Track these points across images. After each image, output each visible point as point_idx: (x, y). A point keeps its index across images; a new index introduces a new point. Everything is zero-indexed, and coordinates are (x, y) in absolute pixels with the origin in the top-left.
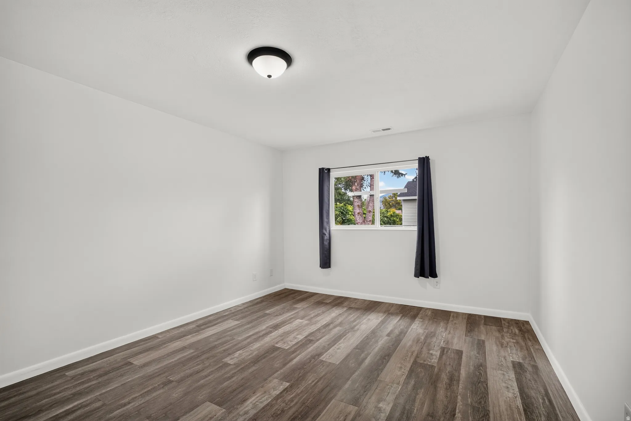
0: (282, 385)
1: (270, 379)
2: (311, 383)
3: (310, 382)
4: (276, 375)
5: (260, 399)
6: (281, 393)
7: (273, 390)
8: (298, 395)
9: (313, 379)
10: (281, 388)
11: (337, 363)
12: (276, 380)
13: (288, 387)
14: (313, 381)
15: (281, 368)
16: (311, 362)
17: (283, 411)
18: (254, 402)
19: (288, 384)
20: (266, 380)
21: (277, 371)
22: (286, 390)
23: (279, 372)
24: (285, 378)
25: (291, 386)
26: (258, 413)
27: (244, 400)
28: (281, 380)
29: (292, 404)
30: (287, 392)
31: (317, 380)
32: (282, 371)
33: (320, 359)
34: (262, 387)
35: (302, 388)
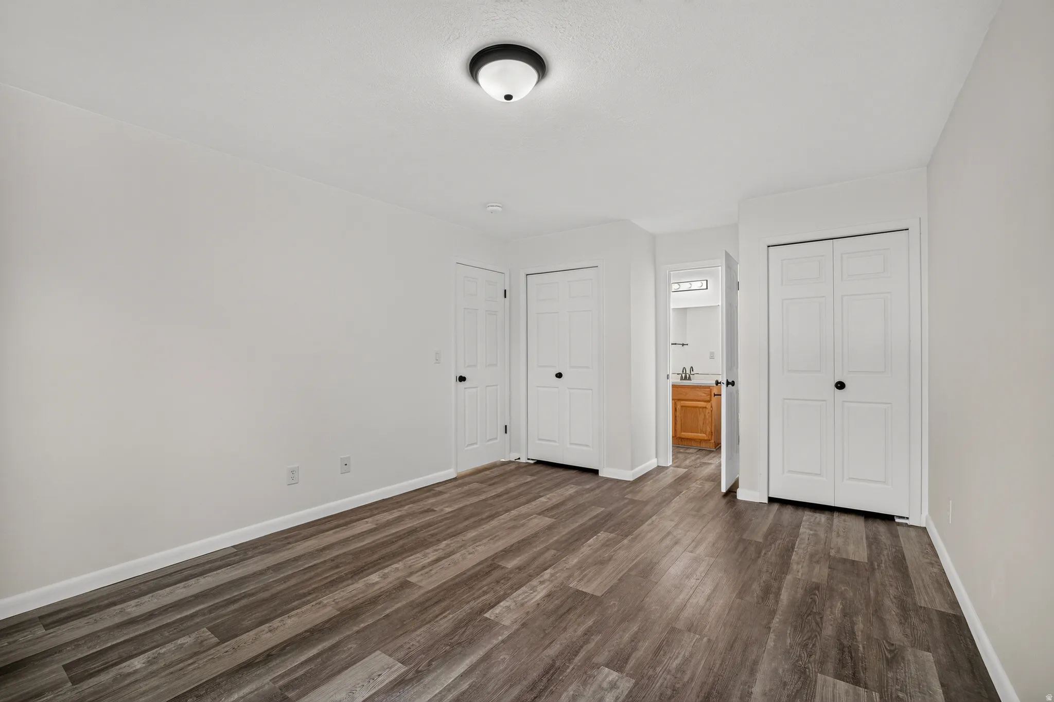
0: (497, 614)
1: (515, 627)
2: (449, 614)
3: (451, 616)
4: (506, 634)
5: (528, 596)
6: (498, 603)
7: (511, 607)
8: (474, 599)
9: (441, 622)
10: (497, 610)
11: (378, 652)
12: (507, 622)
13: (488, 611)
14: (445, 617)
15: (496, 647)
16: (429, 662)
17: (498, 582)
18: (535, 593)
19: (487, 615)
20: (524, 625)
21: (503, 641)
22: (492, 606)
23: (500, 638)
24: (490, 626)
25: (483, 610)
26: (528, 582)
27: (549, 595)
28: (497, 624)
29: (485, 588)
30: (490, 604)
31: (438, 619)
32: (495, 642)
33: (406, 668)
34: (528, 613)
35: (467, 608)
